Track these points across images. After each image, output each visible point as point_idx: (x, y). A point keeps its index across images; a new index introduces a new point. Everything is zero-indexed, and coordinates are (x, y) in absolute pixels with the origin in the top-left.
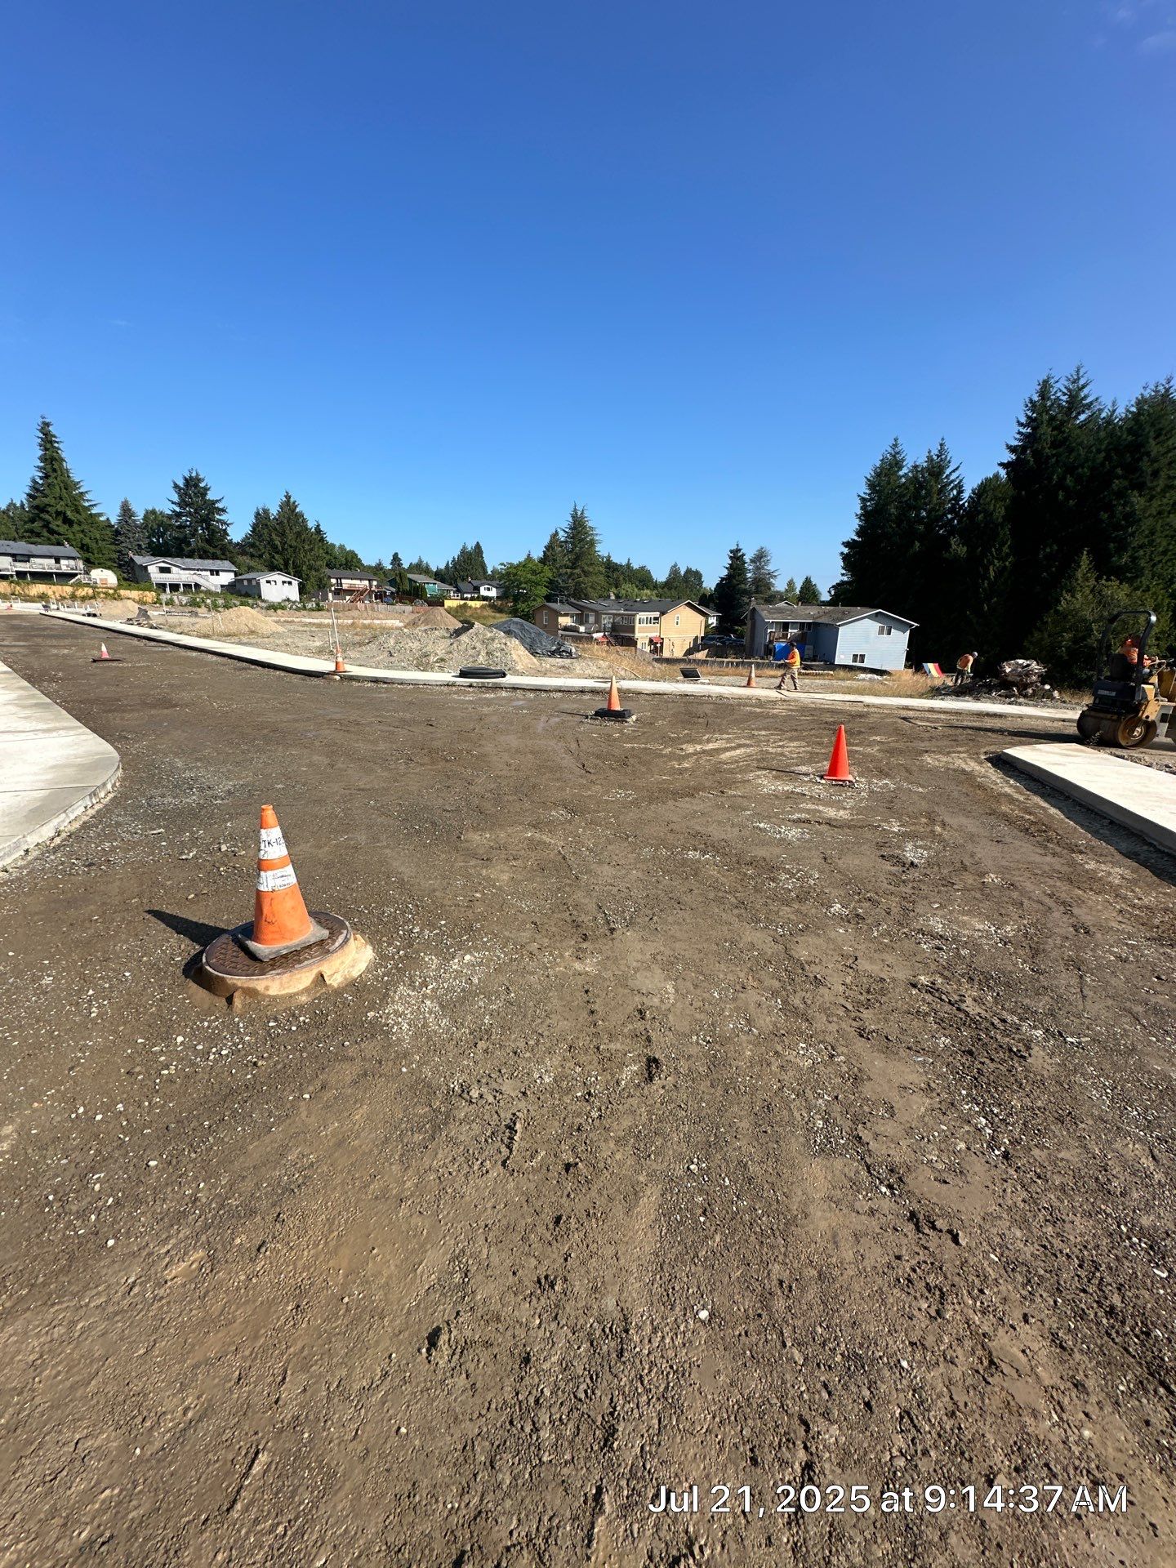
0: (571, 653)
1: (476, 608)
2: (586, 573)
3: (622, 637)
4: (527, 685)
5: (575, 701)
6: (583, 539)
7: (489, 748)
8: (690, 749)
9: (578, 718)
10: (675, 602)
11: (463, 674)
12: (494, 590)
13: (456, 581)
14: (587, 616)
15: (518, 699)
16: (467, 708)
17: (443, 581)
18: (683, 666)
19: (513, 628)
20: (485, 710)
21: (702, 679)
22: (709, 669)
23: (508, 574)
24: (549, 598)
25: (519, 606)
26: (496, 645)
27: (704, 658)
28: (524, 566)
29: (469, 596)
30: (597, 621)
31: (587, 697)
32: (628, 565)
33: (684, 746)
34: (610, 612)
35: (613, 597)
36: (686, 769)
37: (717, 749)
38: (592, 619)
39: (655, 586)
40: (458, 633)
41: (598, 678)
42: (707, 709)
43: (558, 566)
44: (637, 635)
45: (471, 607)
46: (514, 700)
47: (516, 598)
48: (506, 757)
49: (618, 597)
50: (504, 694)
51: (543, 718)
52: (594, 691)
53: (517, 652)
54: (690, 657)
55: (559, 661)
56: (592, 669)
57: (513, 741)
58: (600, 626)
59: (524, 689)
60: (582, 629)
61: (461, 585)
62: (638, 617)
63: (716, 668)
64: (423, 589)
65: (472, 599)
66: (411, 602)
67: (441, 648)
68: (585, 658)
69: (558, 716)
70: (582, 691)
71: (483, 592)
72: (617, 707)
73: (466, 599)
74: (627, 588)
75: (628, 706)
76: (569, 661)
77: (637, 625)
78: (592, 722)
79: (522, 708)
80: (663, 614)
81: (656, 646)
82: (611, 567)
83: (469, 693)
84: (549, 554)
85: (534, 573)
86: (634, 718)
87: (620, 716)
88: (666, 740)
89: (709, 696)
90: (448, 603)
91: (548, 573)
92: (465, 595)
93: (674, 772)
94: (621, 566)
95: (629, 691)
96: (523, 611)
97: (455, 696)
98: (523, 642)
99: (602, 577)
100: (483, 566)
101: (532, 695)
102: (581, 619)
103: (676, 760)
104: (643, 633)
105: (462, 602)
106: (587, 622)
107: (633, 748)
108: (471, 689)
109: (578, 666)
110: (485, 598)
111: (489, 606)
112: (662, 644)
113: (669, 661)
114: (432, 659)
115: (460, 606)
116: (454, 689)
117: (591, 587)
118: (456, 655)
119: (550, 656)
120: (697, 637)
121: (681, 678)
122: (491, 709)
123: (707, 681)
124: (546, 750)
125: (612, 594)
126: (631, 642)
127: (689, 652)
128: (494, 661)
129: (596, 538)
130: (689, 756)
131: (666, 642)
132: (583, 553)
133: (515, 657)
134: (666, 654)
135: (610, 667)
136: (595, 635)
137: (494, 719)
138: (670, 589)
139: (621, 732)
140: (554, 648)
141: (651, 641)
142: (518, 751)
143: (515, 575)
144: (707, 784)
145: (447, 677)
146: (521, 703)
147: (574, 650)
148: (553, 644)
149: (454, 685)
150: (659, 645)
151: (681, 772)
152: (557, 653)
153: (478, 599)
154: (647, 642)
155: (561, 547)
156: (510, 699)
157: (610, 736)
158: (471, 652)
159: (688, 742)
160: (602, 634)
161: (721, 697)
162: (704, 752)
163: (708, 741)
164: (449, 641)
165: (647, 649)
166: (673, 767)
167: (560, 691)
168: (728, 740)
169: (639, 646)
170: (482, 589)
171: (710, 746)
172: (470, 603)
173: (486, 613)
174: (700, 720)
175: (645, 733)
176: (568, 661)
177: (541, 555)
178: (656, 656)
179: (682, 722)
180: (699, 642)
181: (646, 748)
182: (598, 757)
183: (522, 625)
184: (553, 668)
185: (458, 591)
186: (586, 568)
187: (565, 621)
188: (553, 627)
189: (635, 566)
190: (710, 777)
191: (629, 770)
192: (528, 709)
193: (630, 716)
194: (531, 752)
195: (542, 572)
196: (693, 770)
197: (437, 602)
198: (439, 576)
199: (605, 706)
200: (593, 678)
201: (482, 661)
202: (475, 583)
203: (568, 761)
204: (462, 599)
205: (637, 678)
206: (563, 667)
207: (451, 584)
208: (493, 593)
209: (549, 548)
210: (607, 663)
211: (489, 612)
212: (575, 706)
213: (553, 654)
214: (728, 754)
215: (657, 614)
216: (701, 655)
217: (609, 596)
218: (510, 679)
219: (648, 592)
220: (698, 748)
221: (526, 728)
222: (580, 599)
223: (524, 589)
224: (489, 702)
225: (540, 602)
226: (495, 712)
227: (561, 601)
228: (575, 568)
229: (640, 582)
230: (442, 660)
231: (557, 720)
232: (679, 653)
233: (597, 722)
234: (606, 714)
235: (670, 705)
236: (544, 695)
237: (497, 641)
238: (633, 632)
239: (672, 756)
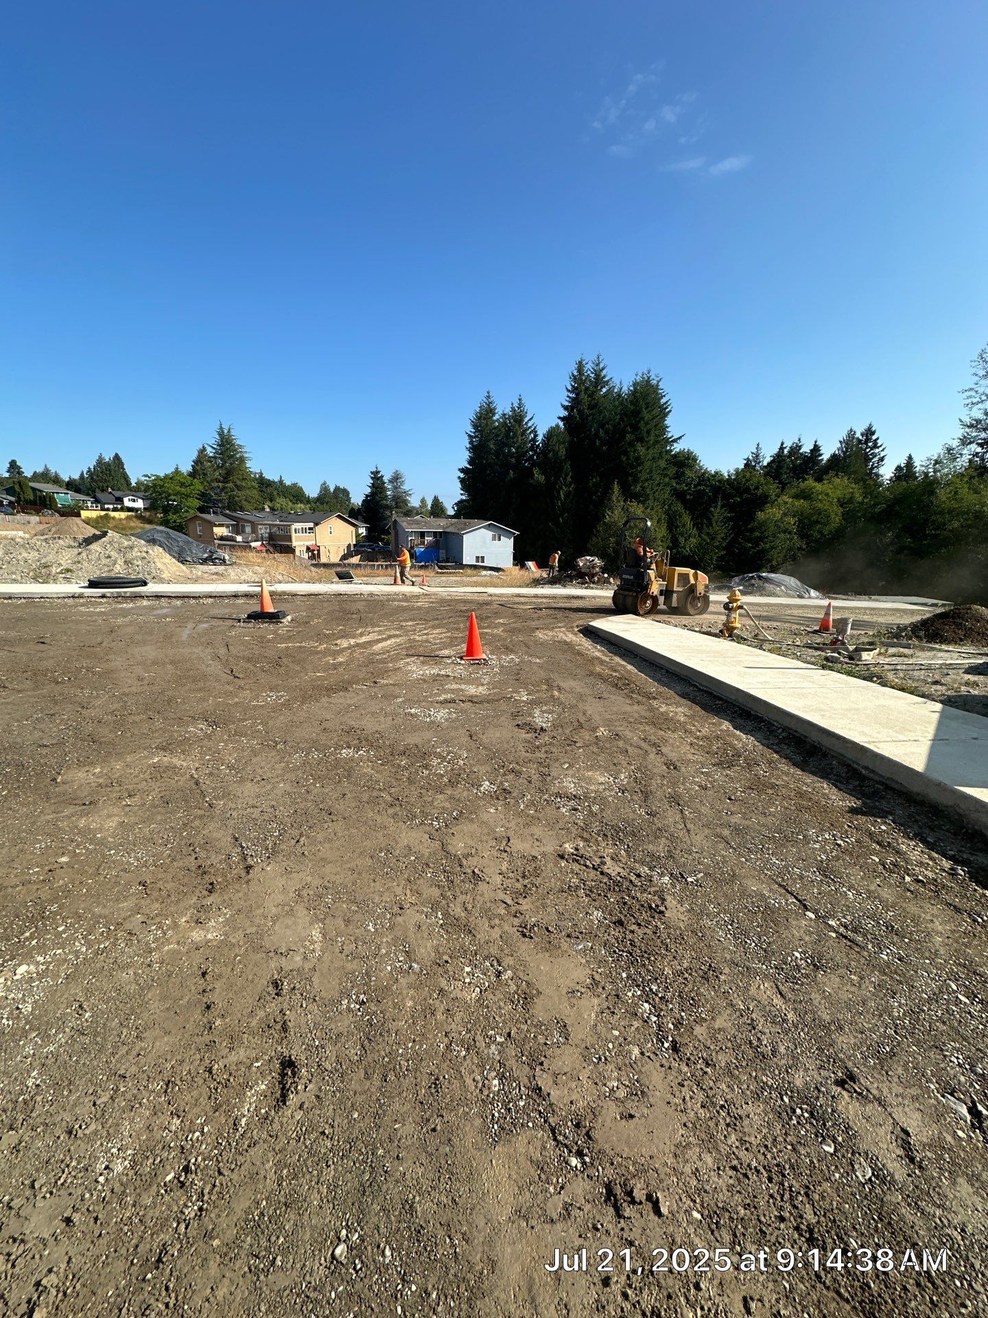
0: (224, 561)
1: (120, 519)
2: (239, 488)
3: (279, 545)
4: (173, 593)
5: (228, 605)
6: (232, 456)
7: (118, 662)
8: (344, 643)
9: (230, 623)
10: (326, 515)
11: (93, 584)
12: (140, 501)
13: (94, 491)
14: (243, 527)
15: (162, 608)
16: (96, 621)
17: (78, 490)
18: (339, 569)
19: (157, 536)
20: (120, 621)
21: (356, 580)
22: (363, 572)
23: (155, 486)
24: (202, 510)
25: (169, 517)
26: (135, 553)
27: (357, 562)
28: (171, 479)
29: (111, 507)
30: (254, 531)
31: (241, 601)
32: (281, 482)
33: (338, 642)
34: (266, 522)
35: (268, 510)
36: (341, 663)
37: (368, 642)
38: (248, 529)
39: (308, 501)
40: (88, 541)
41: (254, 582)
42: (360, 606)
43: (209, 479)
44: (294, 543)
45: (114, 518)
46: (157, 609)
47: (166, 510)
48: (139, 670)
49: (272, 509)
50: (145, 603)
51: (190, 625)
52: (247, 595)
53: (162, 560)
54: (346, 562)
55: (213, 568)
56: (249, 574)
57: (150, 652)
58: (257, 536)
59: (169, 597)
60: (239, 538)
61: (99, 495)
62: (293, 527)
63: (368, 571)
64: (52, 499)
65: (115, 510)
66: (38, 512)
67: (66, 559)
68: (240, 564)
69: (207, 622)
70: (236, 596)
71: (127, 502)
72: (270, 609)
73: (108, 509)
74: (281, 502)
75: (283, 607)
76: (223, 567)
77: (293, 535)
78: (245, 625)
79: (166, 616)
80: (316, 524)
81: (314, 553)
82: (263, 483)
83: (102, 604)
84: (198, 468)
85: (182, 485)
86: (289, 618)
87: (274, 617)
88: (321, 637)
89: (361, 594)
90: (84, 514)
91: (198, 486)
92: (106, 506)
93: (328, 667)
94: (274, 482)
95: (284, 593)
96: (175, 522)
97: (82, 609)
98: (169, 550)
99: (255, 492)
100: (126, 478)
101: (179, 603)
102: (238, 529)
103: (330, 655)
104: (300, 542)
105: (103, 513)
106: (243, 531)
107: (288, 647)
108: (104, 600)
109: (232, 572)
110: (130, 509)
111: (136, 517)
112: (319, 551)
113: (325, 565)
114: (54, 570)
115: (101, 517)
116: (81, 601)
117: (246, 500)
118: (86, 564)
119: (201, 564)
120: (349, 545)
121: (337, 579)
122: (127, 619)
123: (360, 582)
124: (190, 659)
125: (266, 507)
126: (289, 550)
127: (344, 557)
128: (135, 570)
129: (246, 455)
130: (342, 650)
131: (322, 549)
132: (234, 469)
133: (159, 565)
134: (323, 560)
135: (266, 572)
136: (253, 544)
137: (130, 630)
138: (322, 503)
139: (275, 632)
140: (206, 555)
141: (308, 549)
142: (154, 663)
143: (162, 487)
144: (361, 676)
145: (73, 588)
146: (165, 611)
147: (227, 557)
148: (205, 552)
149: (81, 596)
150: (316, 552)
151: (335, 667)
152: (210, 560)
153: (122, 509)
154: (305, 550)
155: (211, 462)
156: (152, 608)
157: (262, 637)
158: (104, 561)
159: (343, 637)
160: (260, 543)
161: (371, 595)
162: (357, 645)
163: (361, 635)
164: (76, 551)
165: (306, 556)
166: (327, 663)
167: (211, 597)
168: (380, 632)
169: (297, 553)
170: (126, 500)
171: (363, 639)
172: (112, 514)
173: (132, 524)
174: (354, 616)
175: (300, 632)
176: (221, 569)
177: (190, 469)
178: (314, 562)
179: (337, 619)
180: (352, 549)
181: (300, 647)
182: (249, 660)
183: (168, 534)
184: (206, 575)
185: (97, 501)
186: (239, 483)
187: (220, 531)
188: (208, 538)
189: (288, 482)
190: (364, 669)
191: (282, 671)
192: (173, 617)
193: (284, 617)
194: (172, 662)
195: (191, 484)
196: (347, 663)
197: (72, 512)
198: (71, 486)
199: (257, 609)
200: (248, 582)
201: (119, 570)
202: (117, 494)
203: (215, 668)
204: (103, 509)
205: (294, 581)
206: (216, 574)
207: (88, 495)
208: (140, 504)
209: (198, 462)
210: (263, 569)
211: (136, 523)
212: (227, 611)
213: (204, 561)
214: (380, 645)
215: (311, 525)
216: (355, 560)
217: (263, 509)
218: (152, 588)
219: (302, 506)
220: (352, 641)
221: (168, 637)
222: (235, 511)
223: (174, 501)
224: (124, 613)
225: (192, 513)
226: (131, 623)
227: (214, 513)
228: (227, 482)
229: (294, 497)
230: (68, 570)
231: (206, 625)
232: (335, 559)
233: (250, 625)
234: (259, 616)
235: (325, 605)
236: (192, 601)
237: (136, 549)
238: (290, 540)
239: (327, 652)
